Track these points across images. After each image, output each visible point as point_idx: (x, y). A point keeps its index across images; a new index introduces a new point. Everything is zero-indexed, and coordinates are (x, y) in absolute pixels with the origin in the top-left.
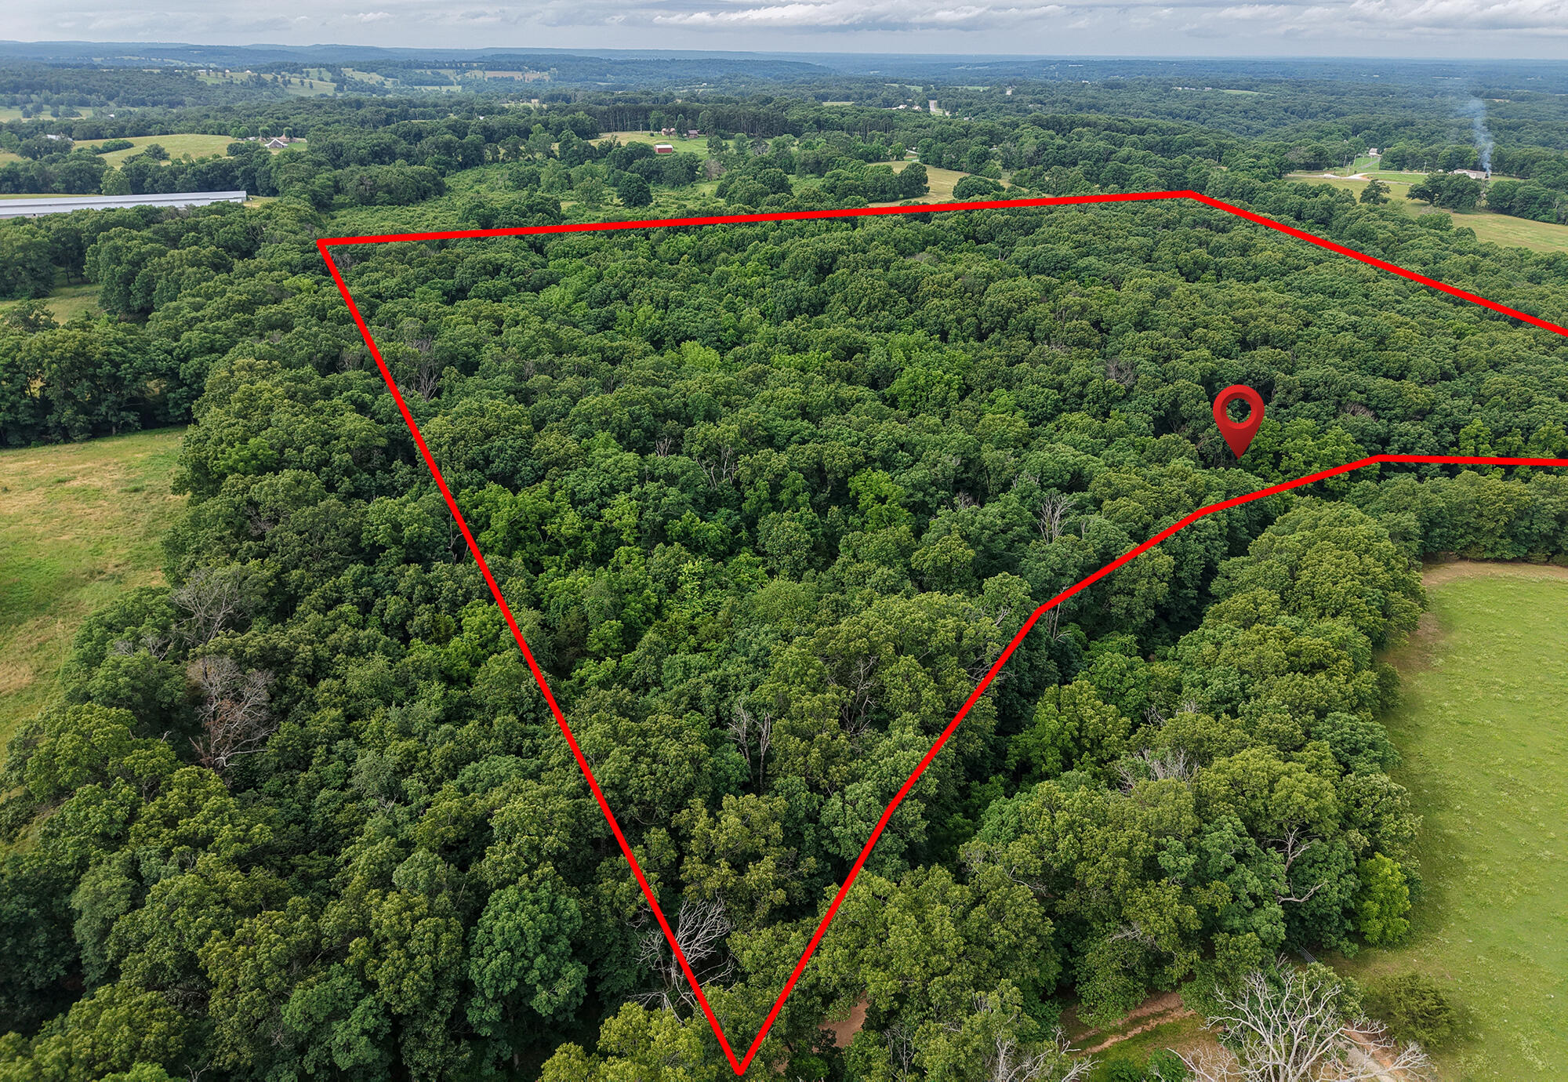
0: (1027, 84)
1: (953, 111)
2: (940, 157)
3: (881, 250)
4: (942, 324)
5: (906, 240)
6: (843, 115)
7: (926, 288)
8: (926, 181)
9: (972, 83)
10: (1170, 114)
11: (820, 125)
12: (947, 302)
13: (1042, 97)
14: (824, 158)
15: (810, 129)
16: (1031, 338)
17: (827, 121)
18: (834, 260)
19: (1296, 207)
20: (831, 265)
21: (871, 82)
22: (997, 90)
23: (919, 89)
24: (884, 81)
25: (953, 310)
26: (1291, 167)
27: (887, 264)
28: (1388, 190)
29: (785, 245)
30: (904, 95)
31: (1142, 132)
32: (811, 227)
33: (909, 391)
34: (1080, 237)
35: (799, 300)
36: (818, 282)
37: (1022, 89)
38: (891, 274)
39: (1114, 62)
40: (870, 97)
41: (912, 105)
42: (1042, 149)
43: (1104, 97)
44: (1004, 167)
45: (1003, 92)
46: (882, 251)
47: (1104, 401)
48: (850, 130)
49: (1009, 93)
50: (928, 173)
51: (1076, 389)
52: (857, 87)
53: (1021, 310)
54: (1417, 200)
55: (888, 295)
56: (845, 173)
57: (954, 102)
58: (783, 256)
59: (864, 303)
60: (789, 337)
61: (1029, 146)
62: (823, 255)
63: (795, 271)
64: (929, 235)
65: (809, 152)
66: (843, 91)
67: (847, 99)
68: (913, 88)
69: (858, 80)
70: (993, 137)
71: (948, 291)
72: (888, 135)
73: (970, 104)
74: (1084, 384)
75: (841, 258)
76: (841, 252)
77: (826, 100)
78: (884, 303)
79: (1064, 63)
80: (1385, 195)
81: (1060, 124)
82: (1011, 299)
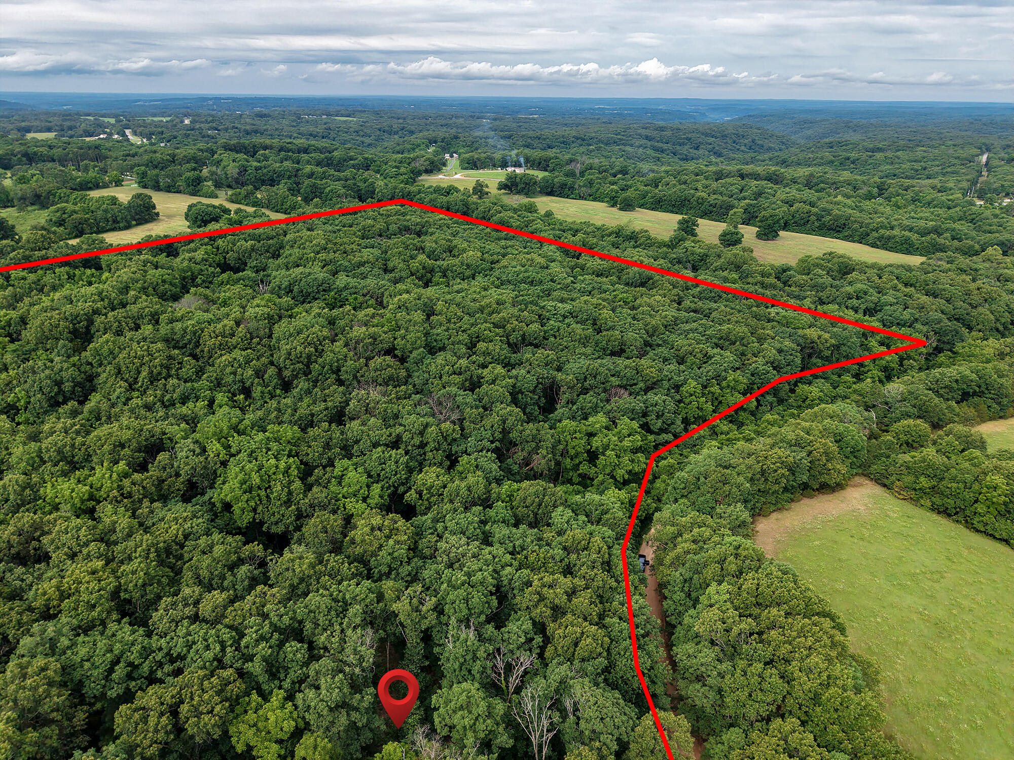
0: (199, 115)
1: (149, 139)
2: (157, 182)
3: (143, 302)
4: (242, 381)
5: (164, 281)
6: (50, 147)
7: (209, 343)
8: (154, 207)
9: (155, 115)
10: (311, 135)
11: (30, 158)
12: (237, 354)
13: (214, 125)
14: (43, 191)
15: (20, 162)
16: (340, 382)
17: (35, 153)
18: (91, 322)
19: (445, 205)
20: (87, 328)
21: (67, 115)
22: (178, 120)
23: (113, 121)
24: (79, 114)
25: (248, 362)
26: (419, 173)
27: (155, 319)
28: (487, 186)
29: (22, 307)
30: (100, 127)
31: (306, 151)
32: (49, 278)
33: (245, 497)
34: (323, 256)
35: (59, 383)
36: (78, 350)
37: (197, 119)
38: (164, 329)
39: (252, 99)
40: (70, 128)
41: (111, 134)
42: (243, 170)
43: (260, 124)
44: (216, 186)
45: (182, 122)
46: (145, 304)
47: (445, 446)
48: (63, 161)
49: (187, 122)
50: (154, 200)
51: (417, 441)
52: (56, 120)
53: (320, 353)
54: (503, 191)
55: (170, 358)
56: (70, 207)
57: (147, 130)
58: (23, 321)
59: (144, 374)
60: (59, 452)
61: (233, 170)
62: (75, 318)
63: (45, 340)
64: (184, 271)
65: (24, 186)
66: (43, 124)
67: (49, 130)
68: (106, 120)
69: (55, 114)
70: (199, 163)
71: (234, 341)
72: (101, 165)
73: (162, 133)
74: (421, 434)
75: (99, 320)
76: (96, 312)
77: (29, 131)
78: (168, 368)
79: (217, 99)
80: (486, 190)
81: (246, 148)
82: (307, 343)
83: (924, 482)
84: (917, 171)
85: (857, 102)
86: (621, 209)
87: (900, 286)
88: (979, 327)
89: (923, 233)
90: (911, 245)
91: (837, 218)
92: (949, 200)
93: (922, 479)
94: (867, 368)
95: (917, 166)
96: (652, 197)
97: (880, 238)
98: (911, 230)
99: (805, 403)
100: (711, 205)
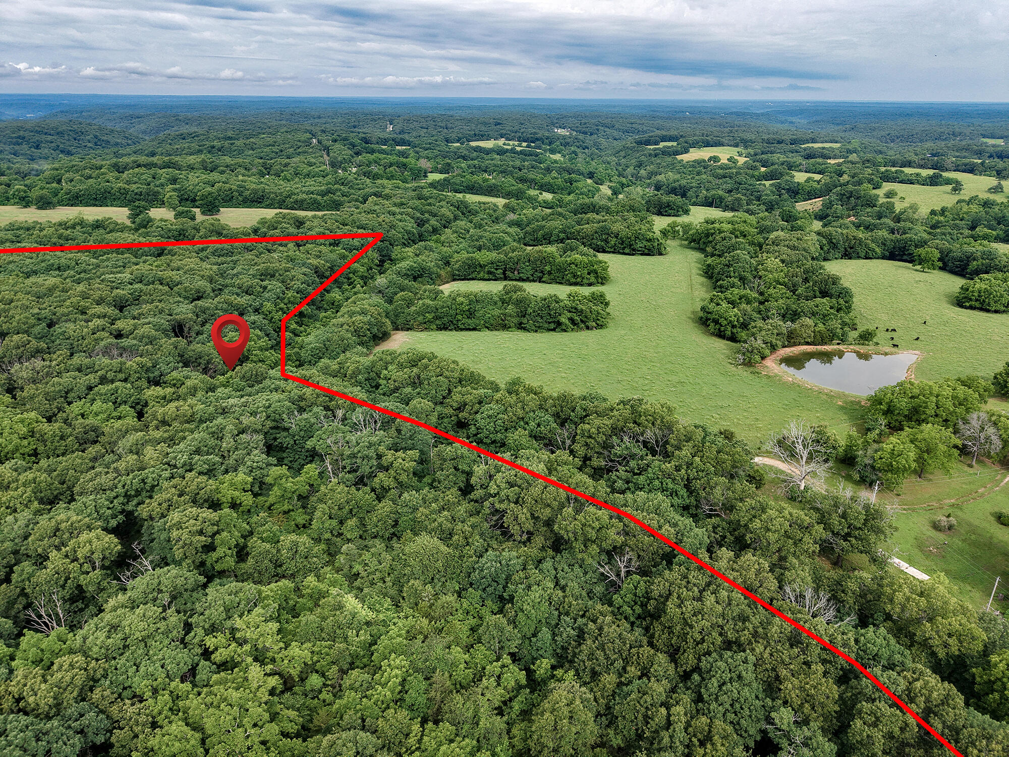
83: (429, 316)
84: (277, 153)
85: (164, 97)
86: (39, 208)
87: (341, 226)
88: (396, 243)
89: (323, 194)
90: (319, 204)
91: (255, 191)
92: (321, 171)
93: (427, 315)
94: (353, 280)
95: (275, 149)
96: (67, 194)
97: (296, 202)
98: (312, 193)
99: (336, 307)
100: (136, 194)
